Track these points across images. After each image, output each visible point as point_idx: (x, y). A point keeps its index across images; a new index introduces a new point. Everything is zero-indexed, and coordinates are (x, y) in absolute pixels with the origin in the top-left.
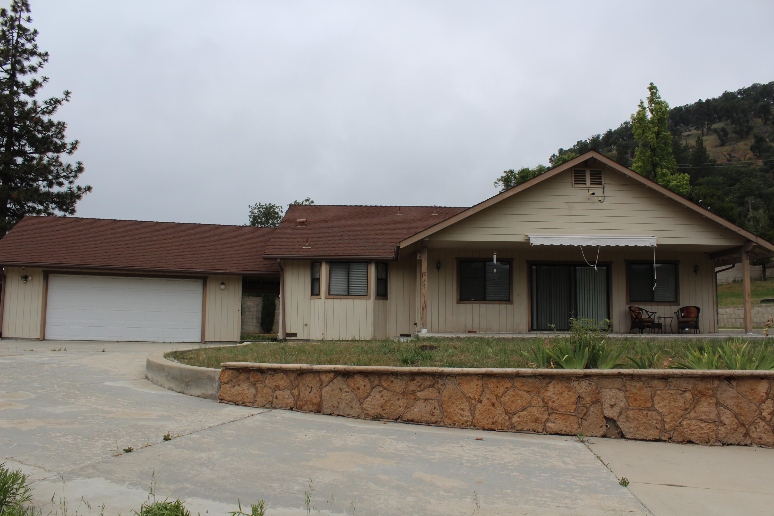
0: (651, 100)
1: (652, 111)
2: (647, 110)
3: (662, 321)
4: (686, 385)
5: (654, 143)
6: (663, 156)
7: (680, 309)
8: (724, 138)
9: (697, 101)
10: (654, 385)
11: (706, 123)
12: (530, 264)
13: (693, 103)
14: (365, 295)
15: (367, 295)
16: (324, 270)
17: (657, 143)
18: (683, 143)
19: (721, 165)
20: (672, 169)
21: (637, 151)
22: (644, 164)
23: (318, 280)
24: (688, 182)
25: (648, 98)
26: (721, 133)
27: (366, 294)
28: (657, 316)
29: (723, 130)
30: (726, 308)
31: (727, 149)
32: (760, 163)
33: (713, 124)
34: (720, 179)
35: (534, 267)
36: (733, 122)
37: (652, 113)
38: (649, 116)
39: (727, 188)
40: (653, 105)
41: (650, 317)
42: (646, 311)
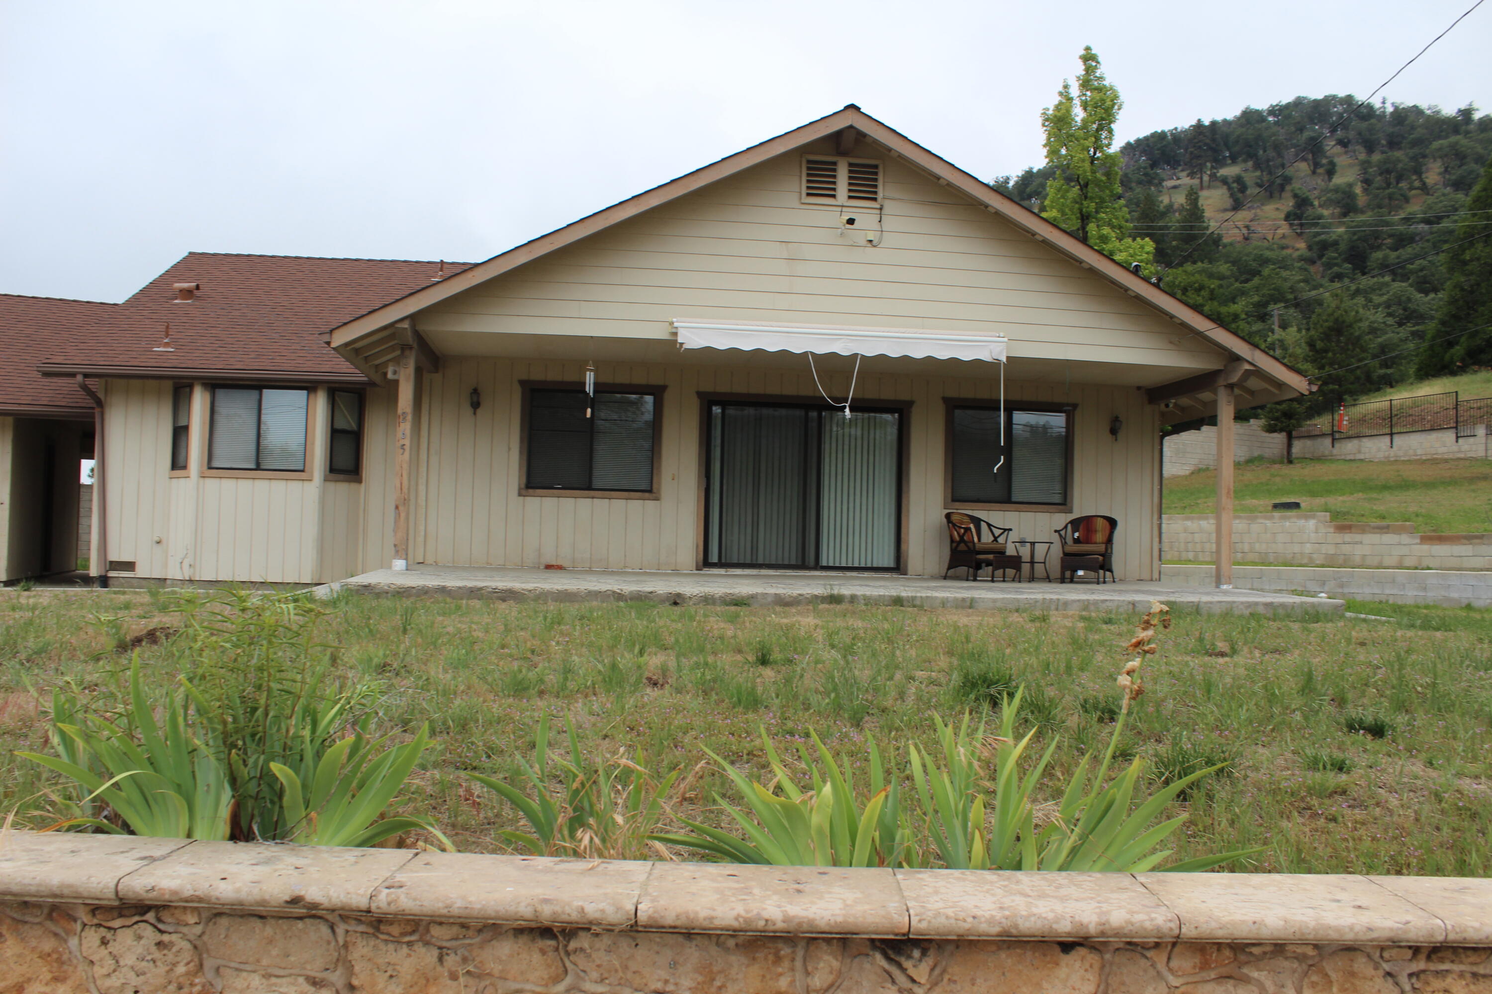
0: (1085, 84)
1: (1085, 105)
2: (1077, 102)
3: (1025, 548)
5: (1085, 172)
6: (1103, 201)
7: (1073, 522)
8: (1240, 195)
9: (1193, 120)
11: (1209, 163)
12: (708, 400)
14: (299, 471)
15: (303, 471)
16: (199, 401)
17: (1094, 172)
18: (1165, 200)
19: (1231, 244)
20: (1121, 228)
23: (186, 428)
24: (1152, 257)
25: (1078, 78)
26: (1235, 186)
27: (301, 468)
28: (1014, 535)
29: (1240, 181)
30: (1200, 519)
31: (1243, 216)
32: (1301, 245)
33: (1222, 166)
34: (1224, 268)
35: (717, 410)
36: (1258, 167)
37: (1085, 109)
38: (1079, 114)
39: (1238, 285)
40: (1088, 93)
41: (996, 539)
42: (989, 525)
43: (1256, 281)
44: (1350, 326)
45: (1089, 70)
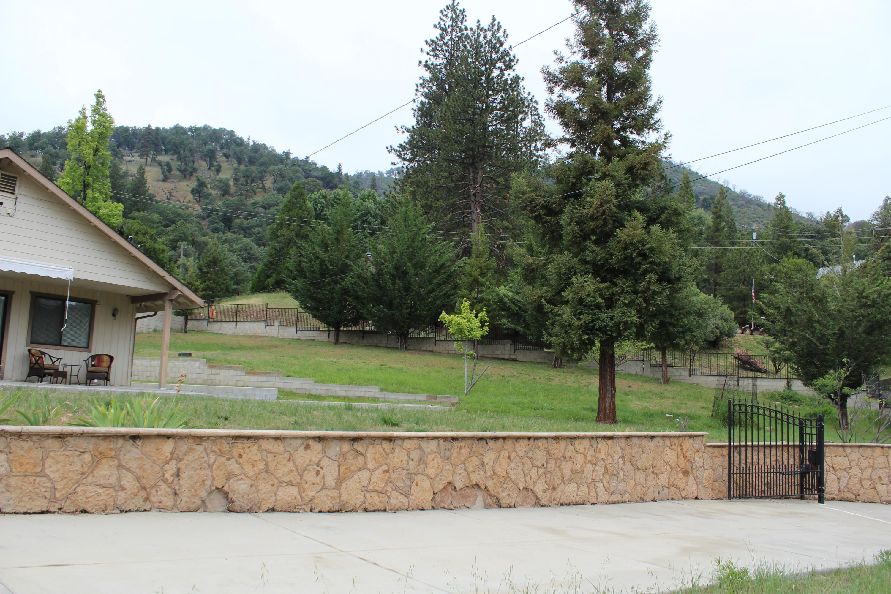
0: (95, 111)
1: (94, 122)
3: (68, 369)
4: (86, 445)
5: (89, 160)
6: (98, 178)
7: (91, 357)
8: (167, 173)
9: (146, 126)
10: (47, 446)
11: (152, 152)
13: (142, 127)
17: (94, 161)
18: (123, 168)
19: (160, 202)
20: (106, 194)
21: (68, 165)
22: (74, 181)
24: (121, 213)
25: (92, 107)
26: (165, 167)
28: (62, 362)
29: (168, 164)
31: (168, 186)
32: (198, 208)
33: (159, 155)
34: (156, 217)
36: (179, 159)
37: (94, 125)
38: (90, 127)
39: (162, 228)
40: (96, 116)
41: (53, 363)
42: (50, 356)
43: (173, 227)
44: (221, 261)
45: (98, 103)
